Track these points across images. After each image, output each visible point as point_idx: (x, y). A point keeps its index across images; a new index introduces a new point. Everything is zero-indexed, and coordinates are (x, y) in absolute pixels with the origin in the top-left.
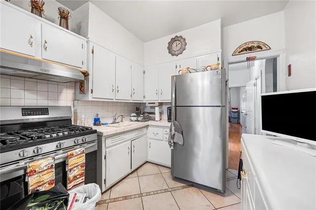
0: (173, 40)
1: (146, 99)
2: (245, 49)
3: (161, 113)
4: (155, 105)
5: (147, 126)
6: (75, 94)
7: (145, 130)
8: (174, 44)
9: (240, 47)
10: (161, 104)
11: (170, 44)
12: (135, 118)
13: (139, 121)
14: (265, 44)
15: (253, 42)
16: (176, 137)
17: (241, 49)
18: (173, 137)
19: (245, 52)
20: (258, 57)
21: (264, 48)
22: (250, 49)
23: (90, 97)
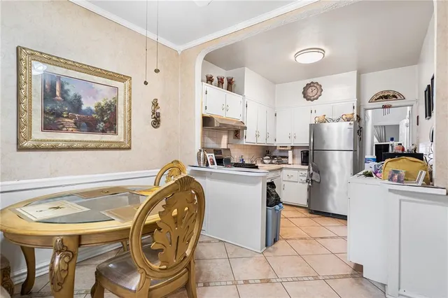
0: (309, 85)
1: (277, 142)
2: (381, 97)
3: (293, 157)
4: (287, 149)
5: (281, 169)
6: (228, 139)
7: (279, 172)
8: (310, 90)
9: (376, 95)
10: (293, 148)
11: (305, 89)
12: (269, 161)
13: (272, 163)
14: (400, 94)
15: (388, 91)
16: (314, 175)
17: (378, 97)
18: (311, 175)
19: (381, 100)
20: (393, 105)
21: (399, 98)
22: (386, 97)
23: (244, 142)
